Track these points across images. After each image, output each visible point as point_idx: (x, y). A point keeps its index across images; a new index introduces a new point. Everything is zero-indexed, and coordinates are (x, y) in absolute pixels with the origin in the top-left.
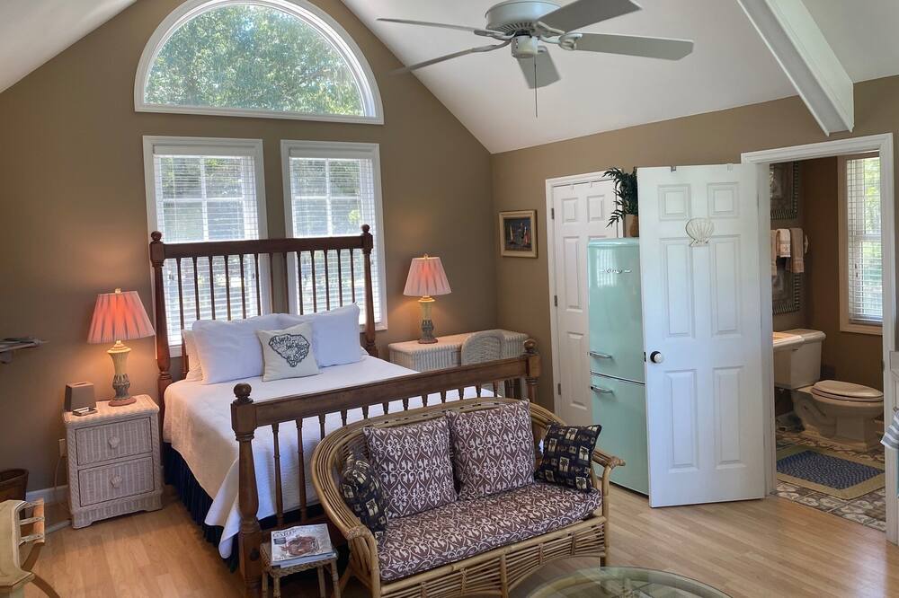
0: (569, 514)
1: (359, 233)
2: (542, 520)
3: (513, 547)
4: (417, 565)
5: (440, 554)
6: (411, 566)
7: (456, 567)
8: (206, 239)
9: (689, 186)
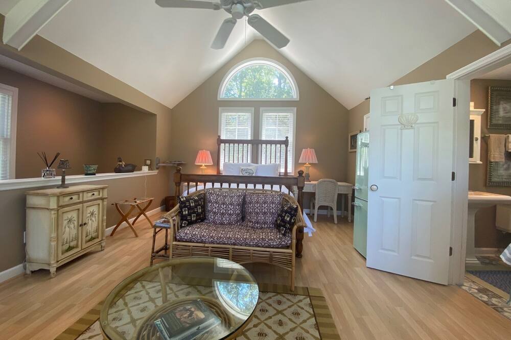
0: (270, 242)
1: (285, 139)
2: (254, 240)
3: (236, 247)
4: (190, 238)
5: (201, 238)
6: (187, 237)
7: (206, 245)
8: (236, 139)
9: (402, 96)
